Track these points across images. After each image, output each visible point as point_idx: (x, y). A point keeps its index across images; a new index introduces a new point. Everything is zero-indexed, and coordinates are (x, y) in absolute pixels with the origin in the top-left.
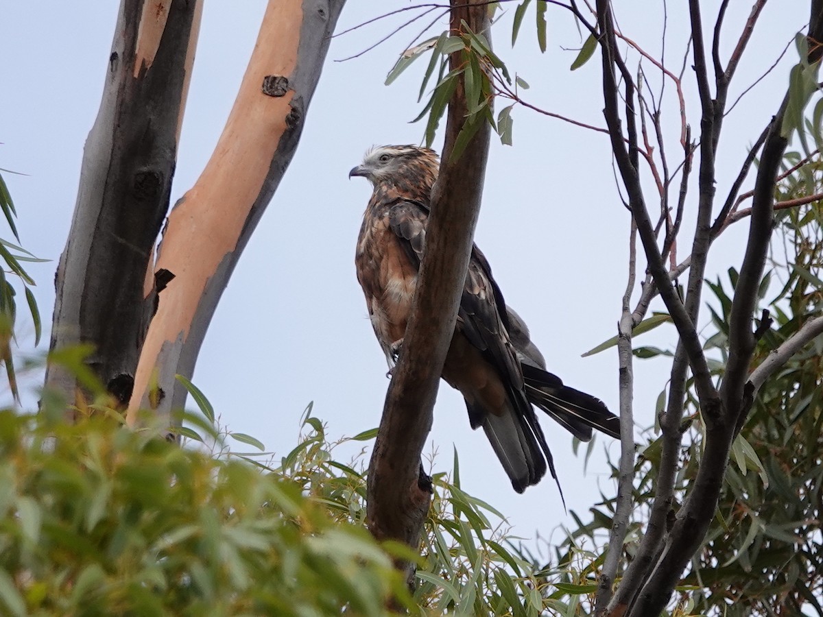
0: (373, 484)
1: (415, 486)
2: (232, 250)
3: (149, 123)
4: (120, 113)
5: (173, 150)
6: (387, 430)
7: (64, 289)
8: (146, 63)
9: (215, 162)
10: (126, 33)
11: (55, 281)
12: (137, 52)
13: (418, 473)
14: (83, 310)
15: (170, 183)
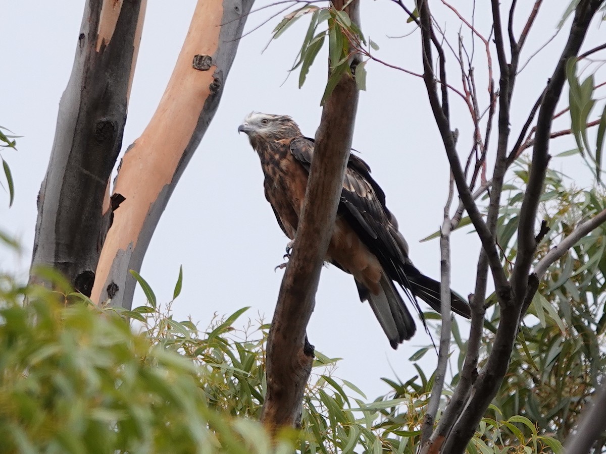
0: (271, 350)
1: (301, 352)
2: (169, 183)
3: (107, 86)
4: (86, 78)
5: (125, 106)
6: (281, 310)
7: (44, 208)
8: (106, 41)
9: (157, 118)
10: (90, 19)
11: (38, 201)
12: (98, 33)
13: (304, 342)
14: (58, 222)
15: (123, 130)
